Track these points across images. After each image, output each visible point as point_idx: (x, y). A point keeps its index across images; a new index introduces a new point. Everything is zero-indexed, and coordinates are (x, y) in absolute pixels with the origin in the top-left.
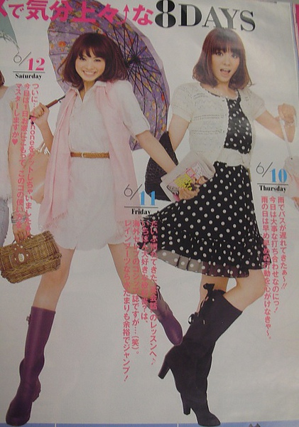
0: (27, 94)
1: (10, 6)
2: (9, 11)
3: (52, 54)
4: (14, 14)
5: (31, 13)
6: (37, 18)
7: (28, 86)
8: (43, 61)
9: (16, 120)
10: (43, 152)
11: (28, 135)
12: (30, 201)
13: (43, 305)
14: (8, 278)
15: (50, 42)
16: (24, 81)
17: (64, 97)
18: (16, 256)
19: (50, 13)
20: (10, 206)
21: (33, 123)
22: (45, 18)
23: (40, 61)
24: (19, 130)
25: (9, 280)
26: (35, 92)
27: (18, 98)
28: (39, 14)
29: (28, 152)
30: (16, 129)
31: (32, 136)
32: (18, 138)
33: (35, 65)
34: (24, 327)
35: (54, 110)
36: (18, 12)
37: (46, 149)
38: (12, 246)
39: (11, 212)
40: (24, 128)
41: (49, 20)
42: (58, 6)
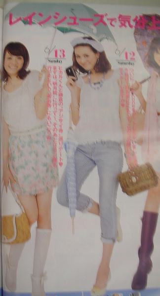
0: (127, 75)
1: (108, 19)
2: (108, 23)
3: (138, 49)
4: (111, 24)
5: (121, 23)
6: (125, 26)
7: (126, 69)
8: (134, 54)
9: (122, 91)
10: (141, 113)
11: (131, 101)
12: (135, 144)
13: (151, 209)
14: (127, 193)
15: (136, 41)
16: (124, 67)
17: (150, 77)
18: (130, 178)
19: (133, 24)
20: (123, 147)
21: (132, 94)
22: (131, 26)
23: (132, 54)
24: (124, 98)
25: (128, 194)
26: (132, 74)
27: (122, 78)
28: (127, 24)
29: (131, 112)
30: (122, 97)
31: (133, 102)
32: (125, 103)
33: (129, 56)
34: (139, 225)
35: (145, 86)
36: (113, 23)
37: (143, 111)
38: (127, 173)
39: (124, 151)
40: (128, 97)
41: (134, 28)
42: (138, 19)
